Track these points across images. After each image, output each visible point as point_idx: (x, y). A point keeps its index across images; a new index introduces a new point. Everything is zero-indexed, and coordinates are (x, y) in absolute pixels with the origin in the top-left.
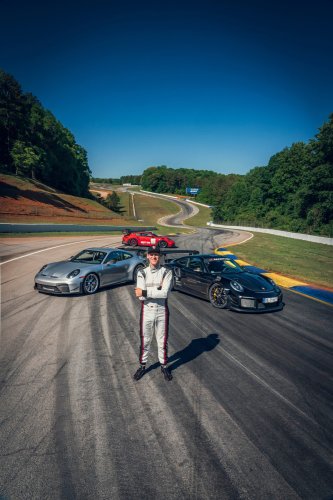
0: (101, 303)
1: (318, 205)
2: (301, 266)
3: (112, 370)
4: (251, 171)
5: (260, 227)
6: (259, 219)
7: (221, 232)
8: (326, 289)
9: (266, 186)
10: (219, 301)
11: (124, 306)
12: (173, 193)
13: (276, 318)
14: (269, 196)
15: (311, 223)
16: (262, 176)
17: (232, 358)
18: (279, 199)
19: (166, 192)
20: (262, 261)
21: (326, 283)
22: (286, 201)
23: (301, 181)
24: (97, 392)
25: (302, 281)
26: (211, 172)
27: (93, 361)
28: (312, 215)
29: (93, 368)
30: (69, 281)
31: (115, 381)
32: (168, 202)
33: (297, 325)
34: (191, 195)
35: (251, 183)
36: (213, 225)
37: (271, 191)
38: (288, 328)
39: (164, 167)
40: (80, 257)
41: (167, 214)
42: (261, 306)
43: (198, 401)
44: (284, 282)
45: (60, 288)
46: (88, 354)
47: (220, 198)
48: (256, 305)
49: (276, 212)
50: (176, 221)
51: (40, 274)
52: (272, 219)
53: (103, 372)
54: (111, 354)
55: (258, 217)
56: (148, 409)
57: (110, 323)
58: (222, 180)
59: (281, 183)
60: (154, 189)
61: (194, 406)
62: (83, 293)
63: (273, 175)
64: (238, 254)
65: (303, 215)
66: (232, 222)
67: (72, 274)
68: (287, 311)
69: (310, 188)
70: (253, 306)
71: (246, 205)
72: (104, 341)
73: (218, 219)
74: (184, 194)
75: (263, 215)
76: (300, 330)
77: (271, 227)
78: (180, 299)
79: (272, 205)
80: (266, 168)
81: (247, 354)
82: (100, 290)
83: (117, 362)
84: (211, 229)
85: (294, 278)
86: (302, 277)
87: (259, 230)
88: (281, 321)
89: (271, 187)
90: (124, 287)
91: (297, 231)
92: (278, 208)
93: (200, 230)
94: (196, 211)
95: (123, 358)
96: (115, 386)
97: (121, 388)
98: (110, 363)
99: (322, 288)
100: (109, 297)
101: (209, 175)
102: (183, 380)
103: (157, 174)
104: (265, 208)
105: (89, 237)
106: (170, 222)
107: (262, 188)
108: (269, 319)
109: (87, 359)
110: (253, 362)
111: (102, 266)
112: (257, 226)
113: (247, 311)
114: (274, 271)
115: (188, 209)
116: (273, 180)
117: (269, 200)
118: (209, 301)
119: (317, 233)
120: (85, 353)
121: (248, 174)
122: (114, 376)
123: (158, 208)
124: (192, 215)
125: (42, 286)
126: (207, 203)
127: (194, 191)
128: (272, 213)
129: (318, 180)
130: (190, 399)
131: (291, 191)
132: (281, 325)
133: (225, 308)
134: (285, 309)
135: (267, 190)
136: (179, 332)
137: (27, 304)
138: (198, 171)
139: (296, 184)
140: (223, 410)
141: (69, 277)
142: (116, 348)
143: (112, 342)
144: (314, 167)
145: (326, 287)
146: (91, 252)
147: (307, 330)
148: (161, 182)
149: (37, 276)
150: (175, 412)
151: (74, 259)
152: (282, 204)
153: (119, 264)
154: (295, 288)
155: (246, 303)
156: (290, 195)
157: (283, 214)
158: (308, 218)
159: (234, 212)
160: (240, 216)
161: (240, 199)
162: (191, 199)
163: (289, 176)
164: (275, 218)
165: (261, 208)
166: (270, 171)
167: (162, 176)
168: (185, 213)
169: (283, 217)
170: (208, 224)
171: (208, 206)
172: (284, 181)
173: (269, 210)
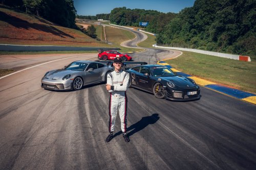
0: (85, 95)
1: (225, 33)
2: (213, 73)
3: (92, 136)
4: (182, 10)
5: (187, 47)
6: (187, 43)
7: (161, 51)
8: (229, 87)
9: (192, 20)
10: (160, 94)
11: (99, 97)
12: (131, 25)
13: (196, 104)
15: (220, 45)
16: (189, 13)
17: (167, 128)
18: (200, 29)
19: (126, 25)
20: (188, 69)
21: (228, 83)
22: (204, 30)
23: (215, 17)
24: (82, 149)
25: (213, 81)
26: (156, 11)
27: (80, 131)
28: (221, 39)
29: (80, 135)
30: (64, 82)
31: (94, 142)
33: (209, 108)
34: (142, 27)
35: (182, 18)
36: (156, 46)
37: (195, 24)
38: (202, 110)
39: (124, 8)
40: (70, 67)
41: (127, 39)
42: (186, 97)
43: (146, 154)
44: (202, 82)
45: (58, 86)
46: (77, 126)
47: (161, 29)
48: (183, 96)
49: (197, 38)
50: (133, 44)
51: (45, 77)
52: (195, 43)
53: (86, 137)
54: (91, 127)
55: (186, 41)
56: (115, 159)
57: (91, 108)
58: (163, 16)
59: (202, 18)
60: (118, 23)
61: (143, 157)
62: (73, 89)
63: (197, 13)
64: (172, 65)
65: (215, 40)
66: (169, 44)
67: (66, 77)
68: (203, 100)
69: (221, 22)
70: (181, 97)
71: (178, 34)
72: (87, 119)
73: (160, 42)
74: (138, 26)
75: (189, 40)
76: (211, 112)
77: (194, 48)
78: (135, 93)
79: (195, 33)
80: (192, 8)
81: (177, 126)
82: (84, 87)
83: (95, 132)
84: (156, 49)
85: (208, 80)
86: (213, 79)
87: (186, 49)
88: (199, 106)
89: (195, 21)
90: (99, 86)
91: (211, 50)
92: (199, 35)
93: (148, 50)
94: (145, 37)
95: (99, 129)
96: (94, 145)
97: (97, 147)
98: (91, 131)
99: (226, 86)
100: (90, 92)
101: (155, 13)
102: (136, 142)
103: (120, 13)
104: (190, 36)
105: (77, 54)
106: (129, 44)
107: (189, 22)
108: (190, 104)
109: (76, 130)
110: (181, 131)
111: (85, 72)
112: (184, 47)
113: (178, 100)
114: (195, 76)
115: (141, 36)
116: (196, 16)
117: (193, 30)
118: (153, 94)
119: (224, 51)
120: (75, 126)
121: (180, 13)
122: (93, 140)
123: (121, 36)
124: (143, 40)
125: (46, 85)
126: (153, 32)
127: (144, 24)
128: (195, 39)
129: (226, 17)
130: (141, 153)
131: (208, 24)
132: (198, 109)
133: (163, 98)
134: (201, 99)
135: (192, 23)
136: (134, 113)
137: (37, 97)
138: (147, 11)
139: (211, 19)
140: (161, 160)
141: (63, 79)
142: (94, 123)
143: (92, 119)
144: (223, 8)
145: (228, 85)
146: (77, 64)
147: (215, 111)
148: (123, 18)
149: (43, 79)
150: (131, 161)
151: (66, 68)
152: (202, 32)
153: (96, 71)
154: (208, 86)
155: (177, 95)
156: (207, 27)
157: (202, 39)
158: (218, 41)
159: (170, 38)
160: (174, 40)
161: (175, 29)
162: (142, 30)
163: (207, 13)
164: (197, 42)
165: (188, 35)
166: (195, 10)
167: (124, 14)
168: (138, 38)
169: (202, 41)
170: (153, 46)
171: (154, 34)
172: (204, 17)
173: (193, 37)
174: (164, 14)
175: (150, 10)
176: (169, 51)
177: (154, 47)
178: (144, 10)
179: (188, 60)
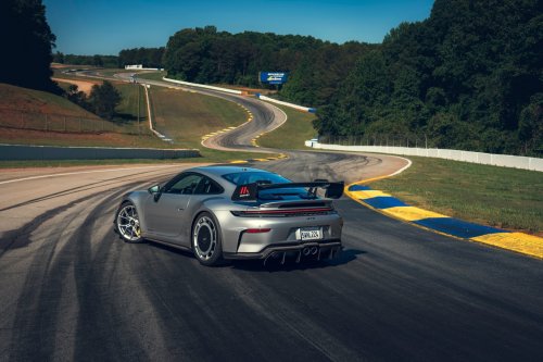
4: (393, 31)
5: (422, 145)
6: (416, 131)
7: (340, 157)
9: (428, 61)
12: (231, 83)
14: (436, 82)
15: (526, 136)
18: (454, 89)
19: (217, 82)
22: (470, 91)
23: (501, 49)
26: (310, 39)
28: (528, 115)
32: (222, 102)
34: (270, 86)
35: (395, 57)
36: (318, 146)
37: (440, 70)
39: (211, 30)
47: (328, 91)
50: (241, 140)
52: (444, 130)
55: (413, 125)
58: (332, 51)
63: (442, 38)
65: (509, 123)
66: (359, 139)
69: (521, 62)
71: (385, 103)
73: (330, 132)
74: (255, 84)
75: (423, 122)
79: (440, 101)
80: (427, 23)
84: (319, 153)
89: (439, 63)
91: (498, 151)
92: (454, 107)
93: (295, 155)
94: (281, 119)
101: (306, 44)
103: (197, 45)
104: (425, 110)
106: (228, 141)
107: (419, 67)
112: (412, 145)
115: (265, 116)
116: (444, 48)
117: (433, 91)
121: (387, 39)
123: (201, 114)
124: (272, 128)
126: (302, 104)
127: (275, 77)
128: (443, 118)
131: (483, 70)
135: (429, 71)
138: (281, 38)
139: (491, 55)
148: (206, 61)
152: (462, 98)
156: (480, 78)
157: (464, 118)
158: (521, 123)
159: (360, 118)
160: (376, 124)
161: (372, 90)
162: (269, 95)
163: (477, 38)
164: (449, 127)
165: (419, 108)
166: (437, 29)
167: (207, 48)
168: (257, 123)
169: (465, 123)
170: (308, 143)
171: (307, 109)
172: (468, 48)
173: (433, 112)
174: (335, 45)
175: (290, 37)
176: (365, 158)
177: (311, 148)
178: (271, 35)
179: (442, 182)
